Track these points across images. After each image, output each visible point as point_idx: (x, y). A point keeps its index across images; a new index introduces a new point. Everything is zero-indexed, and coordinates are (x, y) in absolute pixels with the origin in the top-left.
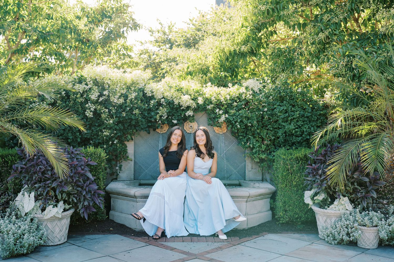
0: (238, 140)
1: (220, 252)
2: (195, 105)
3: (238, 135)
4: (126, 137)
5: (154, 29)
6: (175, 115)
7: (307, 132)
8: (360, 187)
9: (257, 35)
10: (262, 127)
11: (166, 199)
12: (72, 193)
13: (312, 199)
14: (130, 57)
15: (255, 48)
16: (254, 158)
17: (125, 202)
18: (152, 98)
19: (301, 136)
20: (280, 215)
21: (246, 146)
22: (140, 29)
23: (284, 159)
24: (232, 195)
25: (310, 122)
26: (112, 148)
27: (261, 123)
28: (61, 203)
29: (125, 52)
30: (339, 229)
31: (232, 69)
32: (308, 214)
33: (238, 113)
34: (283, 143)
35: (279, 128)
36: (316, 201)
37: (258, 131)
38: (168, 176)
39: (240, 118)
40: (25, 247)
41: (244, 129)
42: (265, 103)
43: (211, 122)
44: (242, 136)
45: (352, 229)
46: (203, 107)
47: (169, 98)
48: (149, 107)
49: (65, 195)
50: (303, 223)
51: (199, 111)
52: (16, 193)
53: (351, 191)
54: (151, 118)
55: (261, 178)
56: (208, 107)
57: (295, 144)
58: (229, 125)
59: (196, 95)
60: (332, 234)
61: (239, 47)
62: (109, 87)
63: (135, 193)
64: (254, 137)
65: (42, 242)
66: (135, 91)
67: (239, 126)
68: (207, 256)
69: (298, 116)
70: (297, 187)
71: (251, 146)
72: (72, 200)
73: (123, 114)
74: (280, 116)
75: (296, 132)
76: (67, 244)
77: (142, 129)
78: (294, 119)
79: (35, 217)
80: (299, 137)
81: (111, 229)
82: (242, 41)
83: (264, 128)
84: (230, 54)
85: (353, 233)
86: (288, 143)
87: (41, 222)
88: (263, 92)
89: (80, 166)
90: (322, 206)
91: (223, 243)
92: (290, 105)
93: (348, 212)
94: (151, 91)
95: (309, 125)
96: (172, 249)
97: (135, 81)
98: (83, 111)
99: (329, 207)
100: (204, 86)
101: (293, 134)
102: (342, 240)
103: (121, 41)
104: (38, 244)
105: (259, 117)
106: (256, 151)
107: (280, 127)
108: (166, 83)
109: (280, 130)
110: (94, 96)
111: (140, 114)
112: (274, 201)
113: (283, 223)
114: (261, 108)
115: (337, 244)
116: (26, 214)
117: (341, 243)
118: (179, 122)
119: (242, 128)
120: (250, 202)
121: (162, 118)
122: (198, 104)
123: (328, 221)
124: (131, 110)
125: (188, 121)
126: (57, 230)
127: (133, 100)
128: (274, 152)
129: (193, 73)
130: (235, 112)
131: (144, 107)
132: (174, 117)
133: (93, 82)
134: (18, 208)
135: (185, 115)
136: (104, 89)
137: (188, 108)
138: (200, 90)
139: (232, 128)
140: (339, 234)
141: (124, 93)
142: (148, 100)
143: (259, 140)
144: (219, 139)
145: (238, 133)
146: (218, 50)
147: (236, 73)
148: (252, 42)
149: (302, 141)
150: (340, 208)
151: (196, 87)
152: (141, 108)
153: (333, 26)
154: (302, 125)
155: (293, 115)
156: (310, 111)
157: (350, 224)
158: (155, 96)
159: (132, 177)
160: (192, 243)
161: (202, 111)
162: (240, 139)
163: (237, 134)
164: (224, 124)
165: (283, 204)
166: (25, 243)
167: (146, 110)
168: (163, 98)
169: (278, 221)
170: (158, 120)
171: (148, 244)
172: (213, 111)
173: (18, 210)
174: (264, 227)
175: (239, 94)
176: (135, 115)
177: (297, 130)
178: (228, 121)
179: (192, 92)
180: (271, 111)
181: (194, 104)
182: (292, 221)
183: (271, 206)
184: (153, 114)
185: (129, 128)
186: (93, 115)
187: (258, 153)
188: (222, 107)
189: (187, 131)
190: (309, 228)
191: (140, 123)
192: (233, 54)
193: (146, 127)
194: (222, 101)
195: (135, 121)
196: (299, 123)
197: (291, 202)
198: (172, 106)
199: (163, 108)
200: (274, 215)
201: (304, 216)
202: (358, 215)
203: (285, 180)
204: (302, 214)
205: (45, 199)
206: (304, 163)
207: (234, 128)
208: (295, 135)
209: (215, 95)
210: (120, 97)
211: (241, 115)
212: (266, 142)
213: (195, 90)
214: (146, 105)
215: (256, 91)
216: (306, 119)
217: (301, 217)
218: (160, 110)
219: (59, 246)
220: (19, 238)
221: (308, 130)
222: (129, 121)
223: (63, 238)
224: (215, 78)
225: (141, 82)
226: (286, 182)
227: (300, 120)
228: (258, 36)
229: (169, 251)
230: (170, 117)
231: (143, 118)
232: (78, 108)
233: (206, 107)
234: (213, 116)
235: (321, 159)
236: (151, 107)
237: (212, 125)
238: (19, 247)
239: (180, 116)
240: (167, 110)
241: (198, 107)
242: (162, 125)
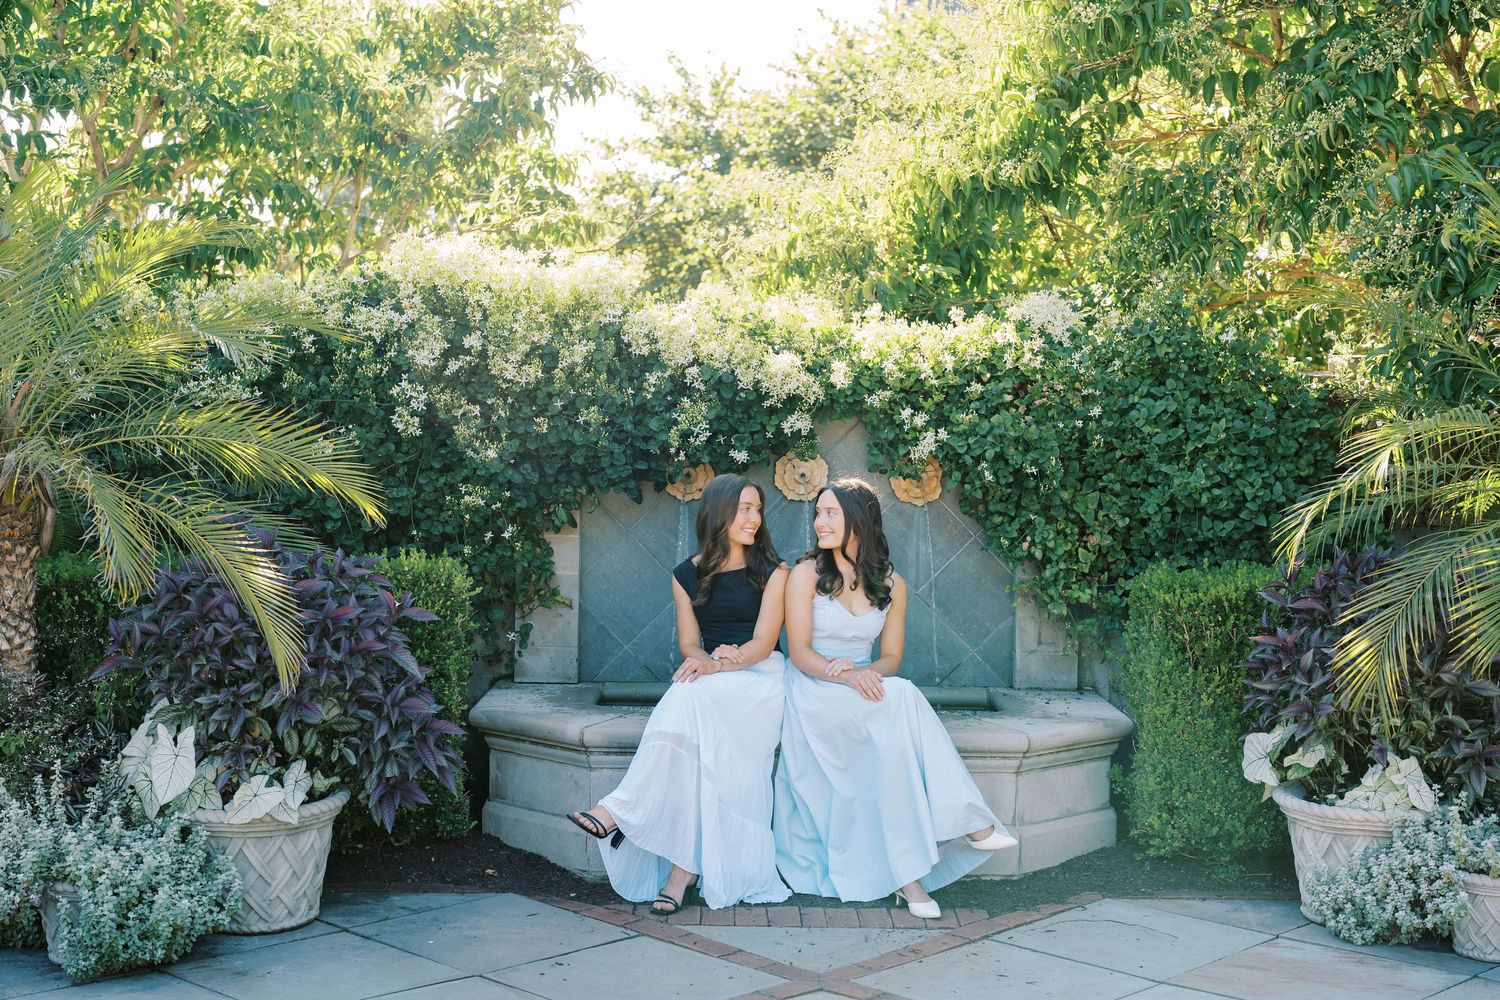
0: (986, 530)
1: (913, 967)
2: (821, 392)
3: (987, 510)
4: (550, 514)
5: (658, 94)
6: (742, 429)
7: (1259, 502)
8: (1467, 719)
9: (1062, 120)
10: (1081, 481)
11: (707, 757)
12: (341, 729)
13: (1277, 763)
14: (564, 204)
15: (1054, 171)
16: (1047, 600)
17: (543, 767)
18: (652, 361)
19: (1235, 515)
20: (1151, 826)
21: (1018, 553)
22: (603, 93)
23: (1167, 606)
24: (962, 745)
25: (1269, 461)
26: (493, 558)
27: (1076, 464)
28: (298, 769)
29: (546, 184)
30: (1381, 884)
31: (964, 253)
32: (1260, 824)
33: (986, 425)
34: (1160, 541)
35: (1146, 482)
36: (1290, 773)
37: (1066, 495)
38: (713, 666)
39: (993, 445)
40: (158, 937)
41: (1009, 485)
42: (1093, 384)
43: (881, 460)
44: (1000, 514)
45: (1432, 882)
46: (851, 400)
47: (717, 365)
48: (638, 400)
49: (315, 737)
50: (1240, 858)
51: (836, 416)
52: (126, 725)
53: (1431, 735)
54: (646, 439)
55: (1073, 679)
56: (869, 400)
57: (1212, 550)
58: (951, 471)
59: (823, 351)
60: (1352, 901)
61: (991, 166)
62: (485, 318)
63: (582, 733)
64: (1050, 520)
65: (224, 918)
66: (585, 334)
67: (989, 476)
68: (861, 981)
69: (1223, 436)
70: (1217, 715)
71: (1038, 554)
72: (342, 757)
73: (538, 425)
74: (1151, 436)
75: (1215, 500)
76: (321, 928)
77: (612, 483)
78: (1206, 447)
79: (197, 822)
80: (1224, 520)
81: (489, 871)
82: (1002, 143)
83: (1089, 487)
84: (958, 192)
85: (1437, 900)
86: (1182, 542)
87: (223, 843)
88: (1085, 344)
89: (373, 627)
90: (1314, 792)
91: (924, 932)
92: (1191, 395)
93: (1419, 818)
94: (647, 336)
95: (1266, 474)
96: (728, 953)
97: (587, 298)
98: (382, 413)
99: (1342, 796)
100: (856, 316)
101: (1202, 510)
102: (1394, 927)
103: (529, 142)
104: (210, 924)
105: (1070, 439)
106: (1057, 574)
107: (1151, 480)
108: (708, 304)
109: (1153, 490)
110: (425, 353)
111: (604, 424)
112: (1127, 770)
113: (1160, 858)
114: (1076, 404)
115: (1375, 943)
116: (163, 811)
117: (1388, 937)
118: (756, 458)
119: (1003, 482)
120: (1032, 775)
121: (692, 440)
122: (832, 386)
123: (1340, 851)
124: (572, 408)
125: (790, 455)
126: (283, 872)
127: (578, 370)
128: (1127, 577)
129: (809, 268)
130: (977, 420)
131: (619, 398)
132: (736, 440)
133: (425, 301)
134: (131, 787)
135: (779, 431)
136: (465, 327)
137: (792, 402)
138: (840, 332)
139: (962, 483)
140: (1380, 902)
141: (544, 342)
142: (636, 372)
143: (1068, 531)
144: (910, 525)
145: (985, 502)
146: (909, 177)
147: (978, 265)
148: (1044, 146)
149: (1236, 536)
150: (1385, 800)
151: (821, 322)
152: (609, 401)
153: (1362, 85)
154: (1239, 475)
155: (1204, 436)
156: (1270, 417)
157: (1427, 865)
158: (665, 356)
159: (573, 670)
160: (805, 930)
161: (844, 414)
162: (995, 527)
163: (981, 507)
164: (929, 468)
165: (1160, 783)
166: (158, 921)
167: (630, 409)
169: (1143, 849)
170: (673, 450)
171: (633, 934)
172: (888, 414)
173: (134, 793)
174: (1086, 870)
175: (993, 351)
176: (586, 430)
177: (1216, 492)
178: (947, 456)
179: (808, 343)
180: (1116, 416)
181: (816, 388)
182: (1196, 851)
183: (1112, 790)
184: (654, 424)
185: (562, 478)
186: (422, 427)
187: (1062, 582)
188: (925, 399)
189: (785, 493)
190: (1263, 879)
191: (605, 462)
192: (968, 194)
193: (629, 477)
194: (923, 376)
195: (583, 451)
196: (1227, 466)
197: (1192, 773)
198: (727, 395)
199: (695, 402)
200: (1123, 825)
201: (1242, 831)
202: (1457, 829)
203: (1171, 690)
204: (1238, 825)
205: (236, 752)
206: (1246, 622)
207: (972, 483)
208: (1209, 511)
209: (898, 354)
210: (527, 358)
211: (997, 431)
212: (1094, 540)
213: (818, 334)
214: (630, 391)
215: (1056, 340)
216: (1254, 450)
217: (1230, 836)
218: (683, 411)
219: (288, 937)
220: (134, 901)
221: (1260, 494)
222: (561, 452)
223: (304, 906)
224: (898, 286)
225: (611, 300)
226: (1173, 696)
227: (1232, 455)
228: (1069, 124)
229: (712, 962)
230: (722, 439)
231: (615, 440)
232: (365, 399)
233: (863, 401)
234: (888, 434)
235: (1313, 610)
236: (649, 396)
237: (883, 472)
238: (136, 937)
239: (761, 436)
240: (710, 408)
241: (832, 401)
242: (691, 470)
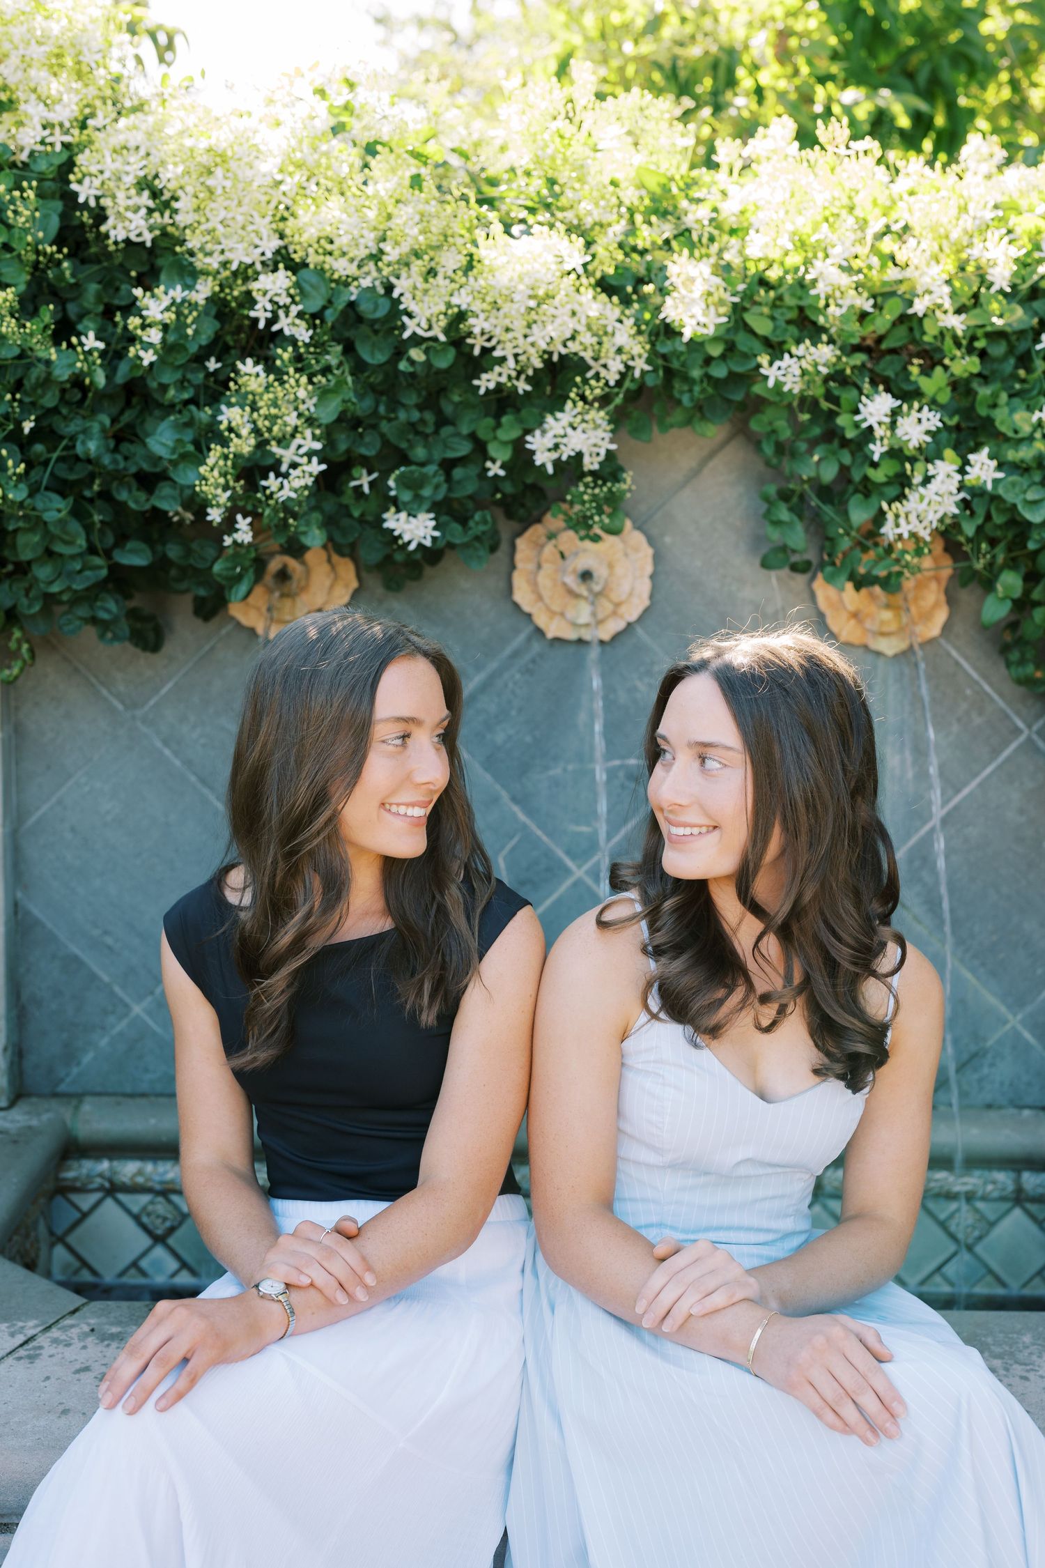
2: (638, 348)
6: (420, 453)
18: (161, 257)
43: (798, 538)
46: (719, 372)
47: (342, 268)
48: (118, 366)
51: (678, 416)
54: (145, 481)
56: (771, 372)
58: (991, 571)
59: (645, 236)
94: (146, 187)
118: (457, 534)
121: (272, 482)
122: (669, 331)
125: (553, 521)
131: (60, 363)
132: (403, 482)
135: (521, 457)
137: (558, 376)
138: (687, 188)
139: (1025, 603)
151: (638, 159)
152: (37, 372)
158: (193, 242)
161: (701, 411)
167: (102, 396)
168: (284, 259)
170: (215, 515)
172: (824, 412)
181: (624, 336)
184: (163, 439)
188: (926, 371)
189: (541, 620)
191: (27, 546)
193: (100, 587)
194: (919, 307)
198: (374, 356)
199: (280, 374)
209: (852, 244)
213: (630, 191)
214: (91, 342)
218: (245, 401)
230: (364, 480)
231: (61, 487)
233: (755, 375)
234: (822, 465)
236: (148, 357)
237: (800, 568)
239: (473, 471)
240: (324, 394)
241: (669, 373)
242: (292, 563)
